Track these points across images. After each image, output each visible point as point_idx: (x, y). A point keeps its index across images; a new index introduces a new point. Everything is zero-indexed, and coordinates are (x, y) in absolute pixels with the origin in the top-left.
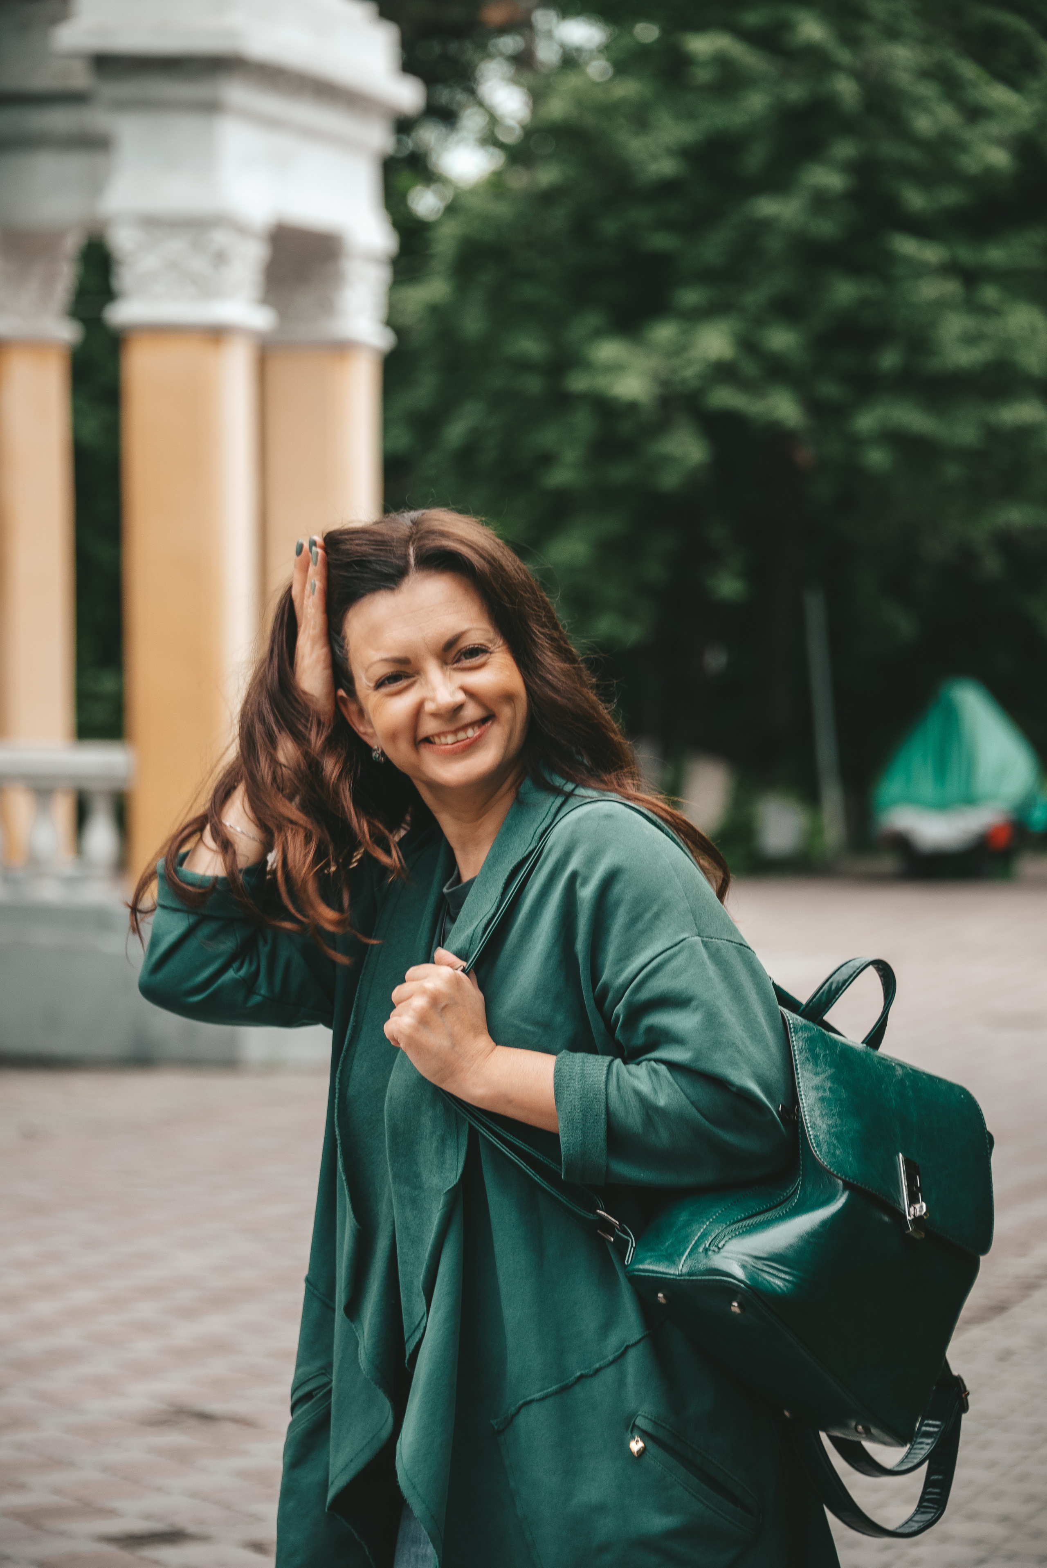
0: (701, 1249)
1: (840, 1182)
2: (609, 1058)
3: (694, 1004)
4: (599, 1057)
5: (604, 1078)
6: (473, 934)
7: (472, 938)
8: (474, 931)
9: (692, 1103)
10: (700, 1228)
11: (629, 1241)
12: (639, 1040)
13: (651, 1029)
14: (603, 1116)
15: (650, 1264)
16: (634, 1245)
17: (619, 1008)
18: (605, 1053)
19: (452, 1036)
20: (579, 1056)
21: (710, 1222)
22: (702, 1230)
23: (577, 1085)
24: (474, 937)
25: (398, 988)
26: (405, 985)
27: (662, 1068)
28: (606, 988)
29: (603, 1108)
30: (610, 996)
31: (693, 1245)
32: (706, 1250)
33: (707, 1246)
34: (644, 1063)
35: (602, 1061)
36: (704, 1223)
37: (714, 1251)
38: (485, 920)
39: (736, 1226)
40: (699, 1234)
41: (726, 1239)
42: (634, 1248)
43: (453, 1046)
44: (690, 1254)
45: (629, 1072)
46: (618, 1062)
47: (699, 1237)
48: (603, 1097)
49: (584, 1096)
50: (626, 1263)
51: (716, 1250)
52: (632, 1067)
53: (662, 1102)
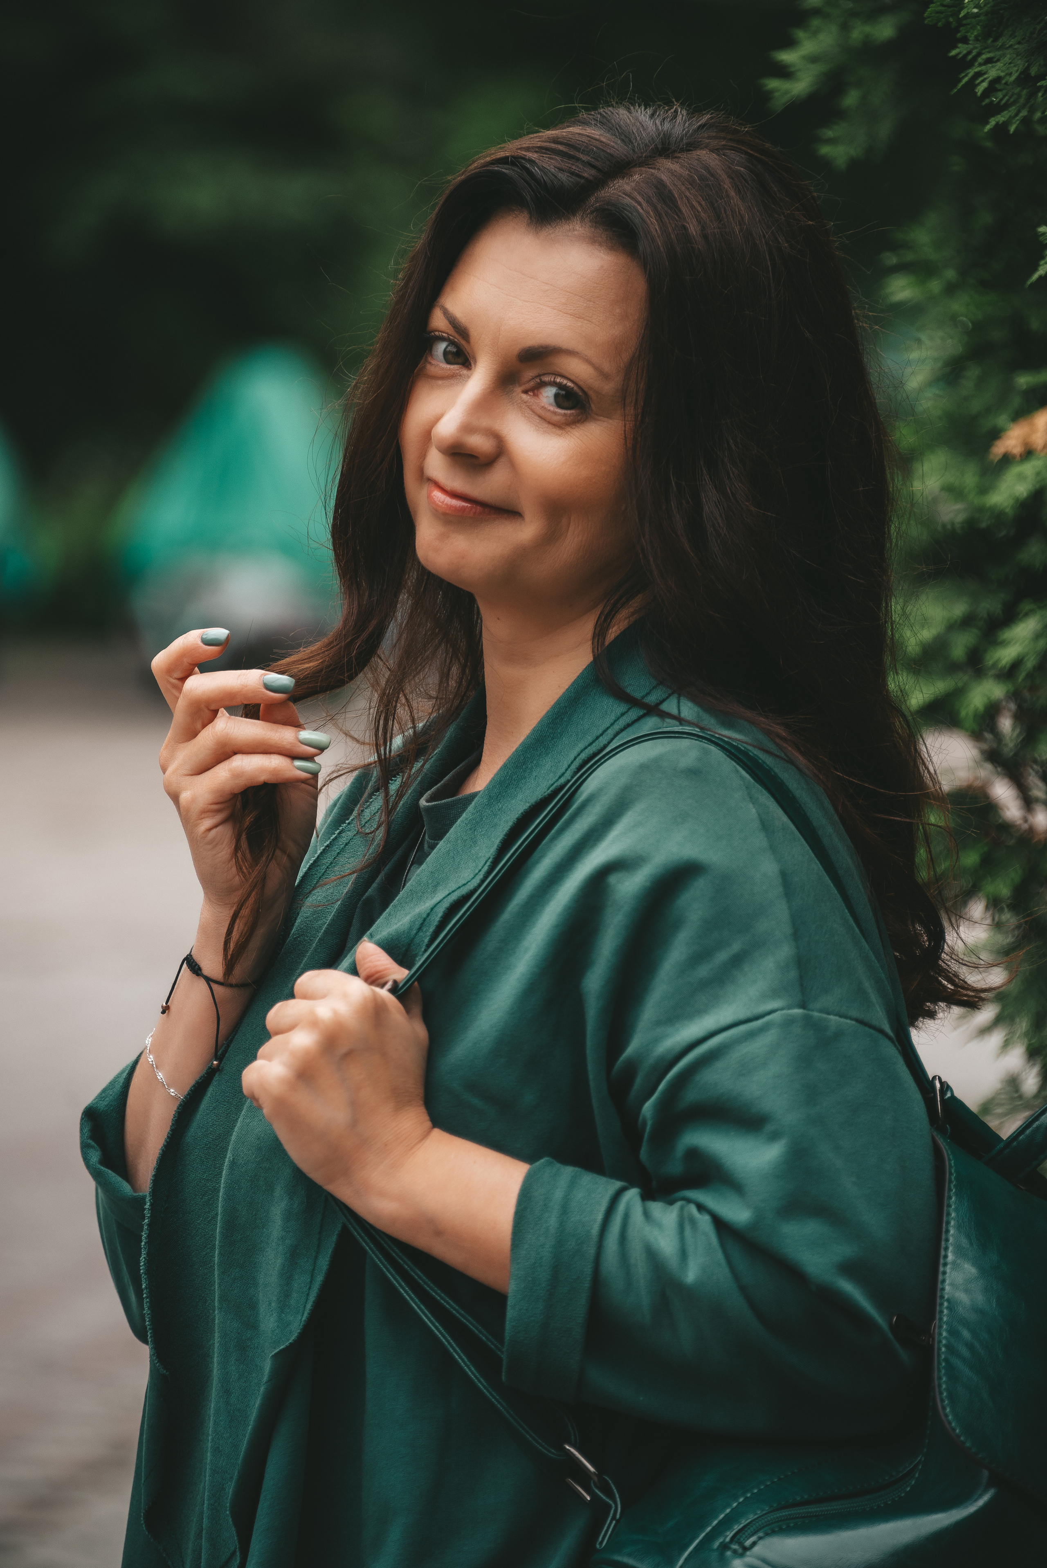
0: (716, 1544)
1: (986, 1473)
2: (618, 1184)
3: (769, 1128)
4: (602, 1180)
5: (600, 1217)
6: (428, 915)
7: (425, 920)
8: (432, 909)
9: (742, 1289)
10: (728, 1505)
11: (610, 1507)
12: (675, 1167)
13: (694, 1154)
14: (587, 1284)
15: (629, 1555)
16: (618, 1516)
17: (648, 1108)
18: (614, 1174)
19: (354, 1104)
20: (568, 1171)
21: (746, 1498)
22: (728, 1511)
23: (552, 1221)
24: (427, 920)
25: (278, 1006)
26: (292, 1002)
27: (704, 1220)
28: (631, 1068)
29: (588, 1270)
30: (639, 1081)
31: (707, 1534)
32: (724, 1547)
33: (728, 1539)
34: (679, 1204)
35: (605, 1187)
36: (736, 1498)
37: (735, 1552)
38: (454, 897)
39: (785, 1513)
40: (722, 1516)
41: (761, 1534)
42: (618, 1521)
43: (354, 1123)
44: (696, 1549)
45: (647, 1214)
46: (632, 1195)
47: (720, 1522)
48: (592, 1251)
49: (560, 1243)
50: (598, 1546)
51: (740, 1551)
52: (656, 1208)
53: (691, 1275)
